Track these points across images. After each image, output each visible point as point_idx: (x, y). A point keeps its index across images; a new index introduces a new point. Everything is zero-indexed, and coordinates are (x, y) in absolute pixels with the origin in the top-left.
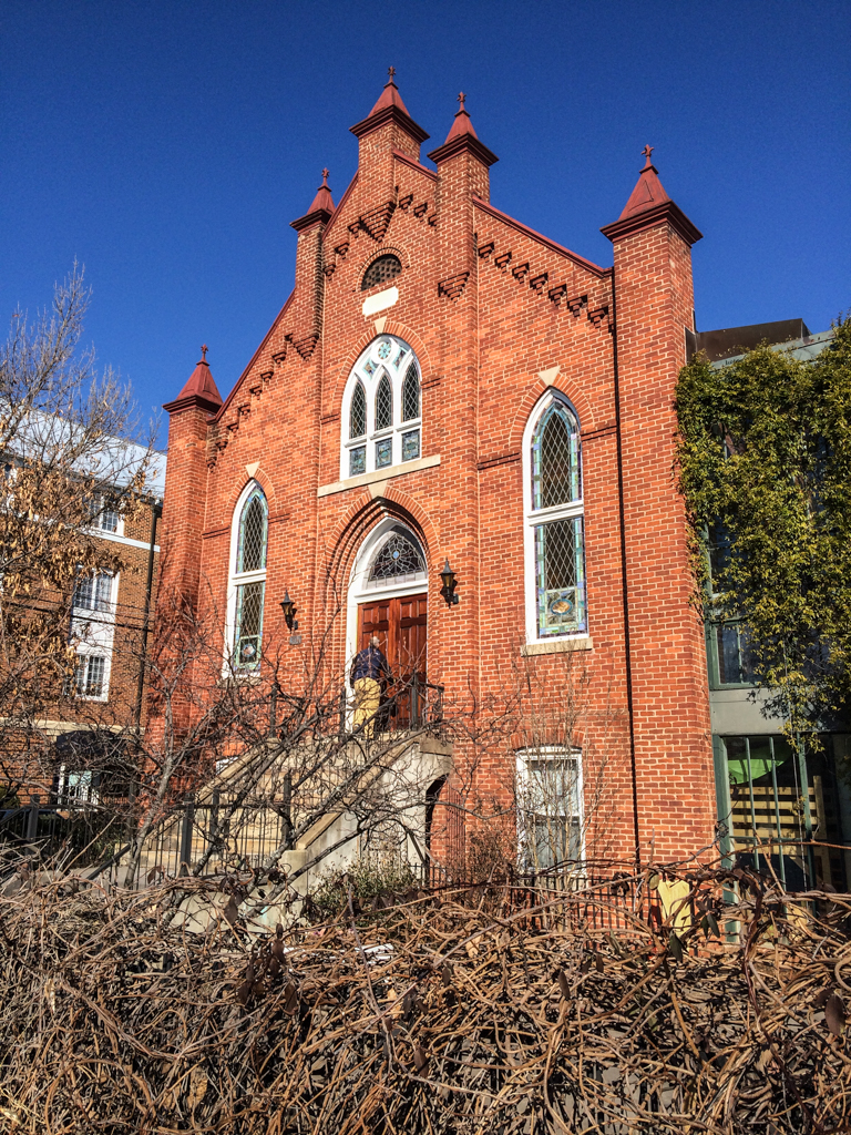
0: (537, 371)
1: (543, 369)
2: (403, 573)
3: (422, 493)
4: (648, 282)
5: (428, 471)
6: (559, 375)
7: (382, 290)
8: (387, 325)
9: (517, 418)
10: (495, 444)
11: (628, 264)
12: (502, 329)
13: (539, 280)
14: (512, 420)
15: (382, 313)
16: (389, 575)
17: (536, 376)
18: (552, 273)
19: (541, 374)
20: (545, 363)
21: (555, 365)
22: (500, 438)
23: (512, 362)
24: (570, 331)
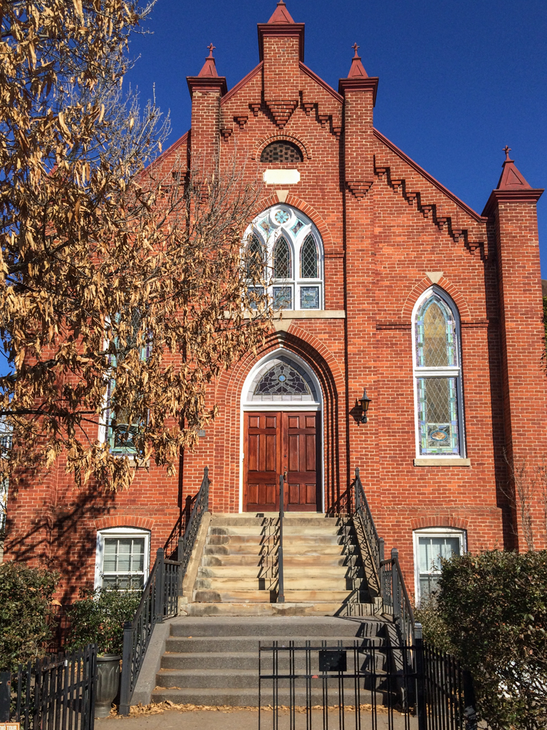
0: (425, 270)
1: (429, 271)
2: (290, 393)
3: (327, 336)
4: (524, 236)
5: (332, 321)
6: (442, 278)
7: (284, 168)
8: (289, 197)
9: (408, 299)
10: (390, 314)
11: (509, 220)
12: (394, 233)
13: (428, 208)
14: (404, 300)
15: (285, 187)
16: (275, 393)
17: (424, 274)
18: (440, 206)
19: (428, 274)
20: (431, 267)
21: (439, 270)
22: (394, 310)
23: (403, 259)
24: (450, 250)
